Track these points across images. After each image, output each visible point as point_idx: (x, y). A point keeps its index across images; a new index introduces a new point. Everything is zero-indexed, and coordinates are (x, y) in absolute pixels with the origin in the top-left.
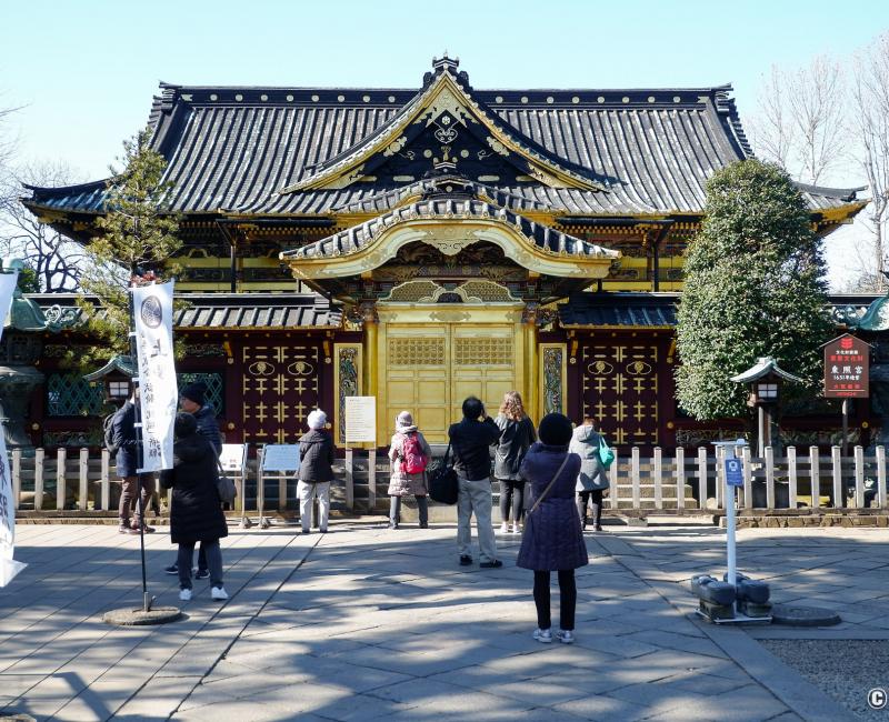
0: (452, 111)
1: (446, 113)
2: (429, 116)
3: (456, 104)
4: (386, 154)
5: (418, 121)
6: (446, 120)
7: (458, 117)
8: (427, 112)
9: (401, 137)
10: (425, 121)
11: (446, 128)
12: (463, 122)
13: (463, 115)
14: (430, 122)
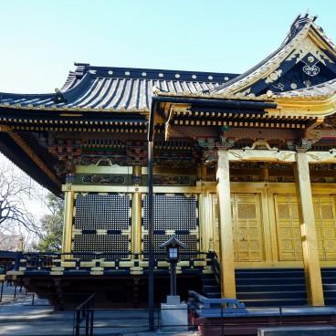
0: (314, 53)
1: (309, 54)
2: (298, 56)
3: (316, 49)
4: (267, 82)
5: (289, 59)
6: (311, 59)
7: (319, 59)
8: (296, 52)
9: (277, 70)
10: (294, 60)
11: (311, 65)
12: (323, 61)
13: (322, 57)
14: (298, 60)
